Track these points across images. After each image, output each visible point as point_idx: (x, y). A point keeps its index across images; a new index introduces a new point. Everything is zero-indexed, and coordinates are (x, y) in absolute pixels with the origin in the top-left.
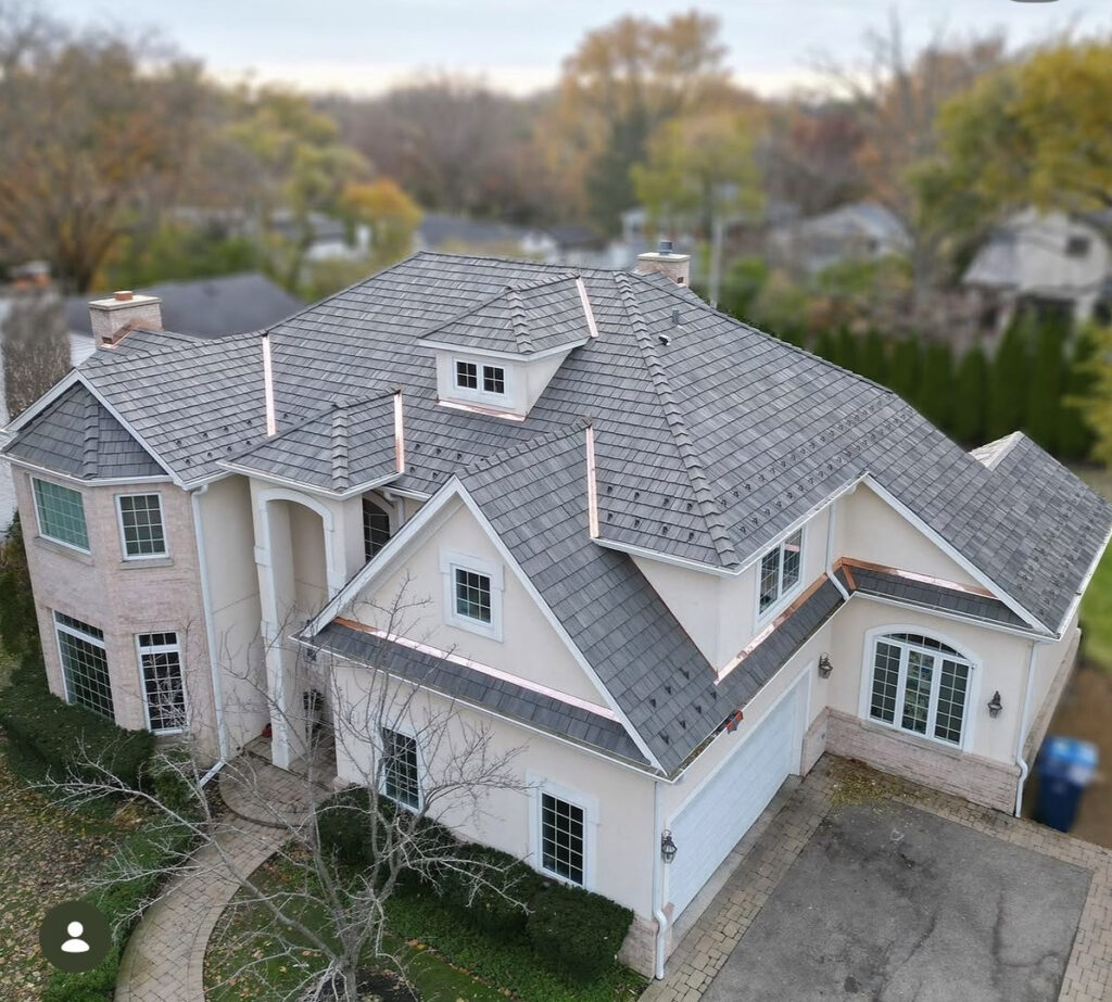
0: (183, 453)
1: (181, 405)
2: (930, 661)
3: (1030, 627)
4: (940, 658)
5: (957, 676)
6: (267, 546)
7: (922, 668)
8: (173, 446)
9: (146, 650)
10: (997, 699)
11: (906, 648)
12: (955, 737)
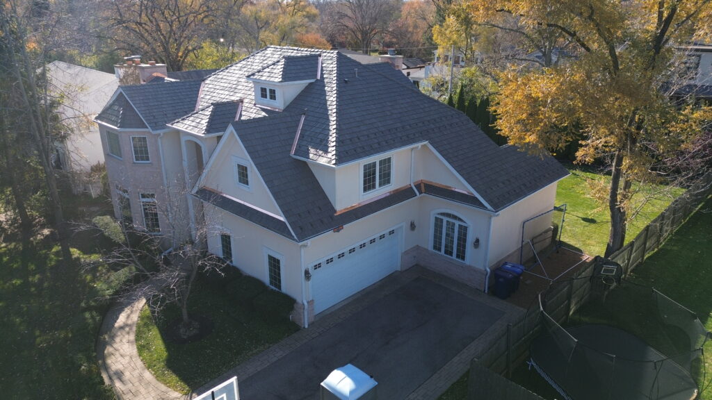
0: (155, 120)
1: (159, 103)
2: (454, 224)
3: (486, 208)
4: (457, 223)
5: (463, 231)
6: (186, 160)
7: (451, 227)
8: (152, 118)
9: (145, 200)
10: (477, 241)
11: (445, 219)
12: (463, 258)
